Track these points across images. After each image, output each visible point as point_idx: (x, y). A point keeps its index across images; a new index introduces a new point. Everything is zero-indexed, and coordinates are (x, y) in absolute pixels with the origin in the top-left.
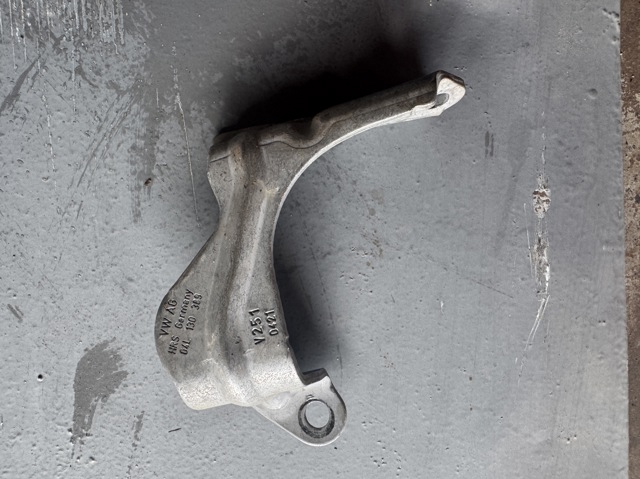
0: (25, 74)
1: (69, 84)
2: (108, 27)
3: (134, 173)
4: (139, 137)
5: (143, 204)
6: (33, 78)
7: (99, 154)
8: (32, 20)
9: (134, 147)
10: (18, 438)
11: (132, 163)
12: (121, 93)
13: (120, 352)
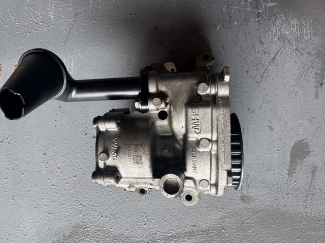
0: (278, 52)
1: (293, 54)
2: (307, 35)
3: (316, 82)
4: (318, 69)
5: (319, 92)
6: (281, 53)
7: (303, 76)
8: (281, 35)
9: (316, 73)
10: (268, 172)
11: (316, 78)
12: (312, 56)
13: (309, 144)
